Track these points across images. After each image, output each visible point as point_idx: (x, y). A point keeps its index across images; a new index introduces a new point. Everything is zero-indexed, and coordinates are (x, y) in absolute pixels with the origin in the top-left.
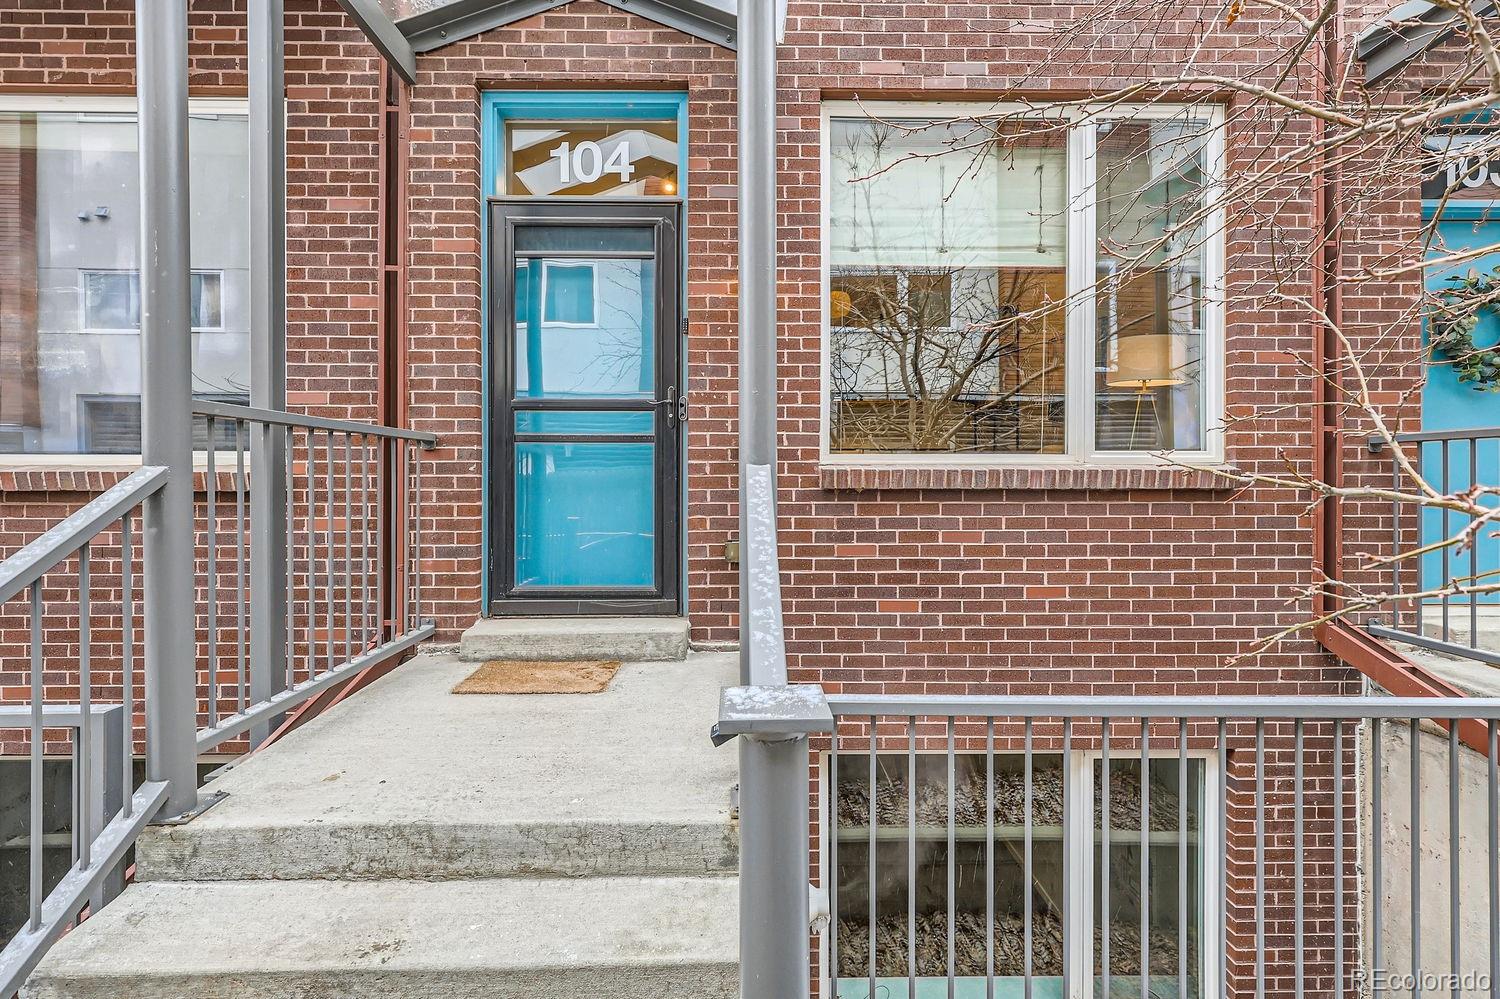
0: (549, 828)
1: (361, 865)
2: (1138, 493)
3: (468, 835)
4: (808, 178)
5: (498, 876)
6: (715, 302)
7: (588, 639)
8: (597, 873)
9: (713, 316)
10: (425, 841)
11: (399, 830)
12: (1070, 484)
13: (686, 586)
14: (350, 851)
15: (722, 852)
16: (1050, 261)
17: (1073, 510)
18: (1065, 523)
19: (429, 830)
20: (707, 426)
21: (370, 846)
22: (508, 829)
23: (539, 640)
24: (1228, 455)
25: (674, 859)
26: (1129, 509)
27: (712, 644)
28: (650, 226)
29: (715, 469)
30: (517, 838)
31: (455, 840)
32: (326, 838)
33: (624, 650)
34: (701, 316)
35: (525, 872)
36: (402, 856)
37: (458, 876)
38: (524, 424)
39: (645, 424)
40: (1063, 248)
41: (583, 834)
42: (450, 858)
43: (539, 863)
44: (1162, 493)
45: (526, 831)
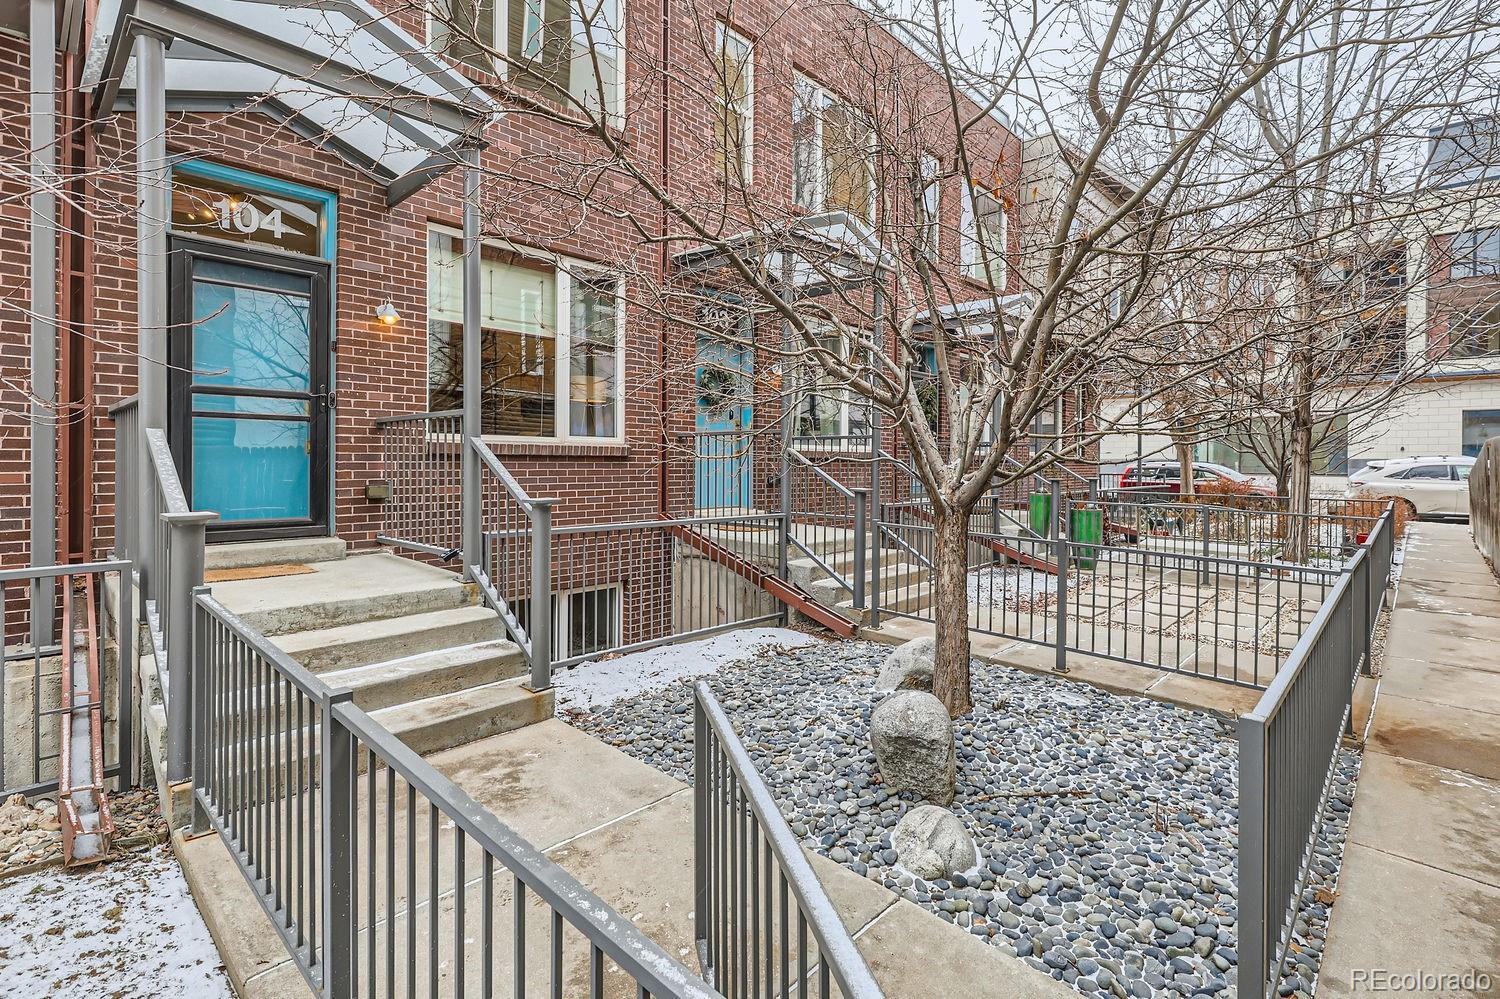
0: (384, 597)
1: (287, 626)
2: (589, 458)
3: (344, 605)
4: (419, 268)
5: (359, 622)
6: (357, 334)
7: (278, 551)
8: (406, 614)
9: (356, 343)
10: (321, 611)
11: (307, 608)
12: (560, 453)
13: (333, 515)
14: (280, 621)
15: (460, 597)
16: (547, 334)
17: (561, 466)
18: (557, 473)
19: (323, 605)
20: (352, 413)
21: (291, 617)
22: (365, 600)
23: (235, 554)
24: (626, 440)
25: (440, 603)
26: (585, 466)
27: (356, 551)
28: (309, 277)
29: (357, 440)
30: (368, 603)
31: (338, 608)
32: (266, 617)
33: (302, 556)
34: (348, 342)
35: (373, 618)
36: (309, 619)
37: (338, 625)
38: (199, 403)
39: (303, 409)
40: (554, 327)
41: (400, 598)
42: (334, 617)
43: (379, 613)
44: (599, 458)
45: (374, 600)
